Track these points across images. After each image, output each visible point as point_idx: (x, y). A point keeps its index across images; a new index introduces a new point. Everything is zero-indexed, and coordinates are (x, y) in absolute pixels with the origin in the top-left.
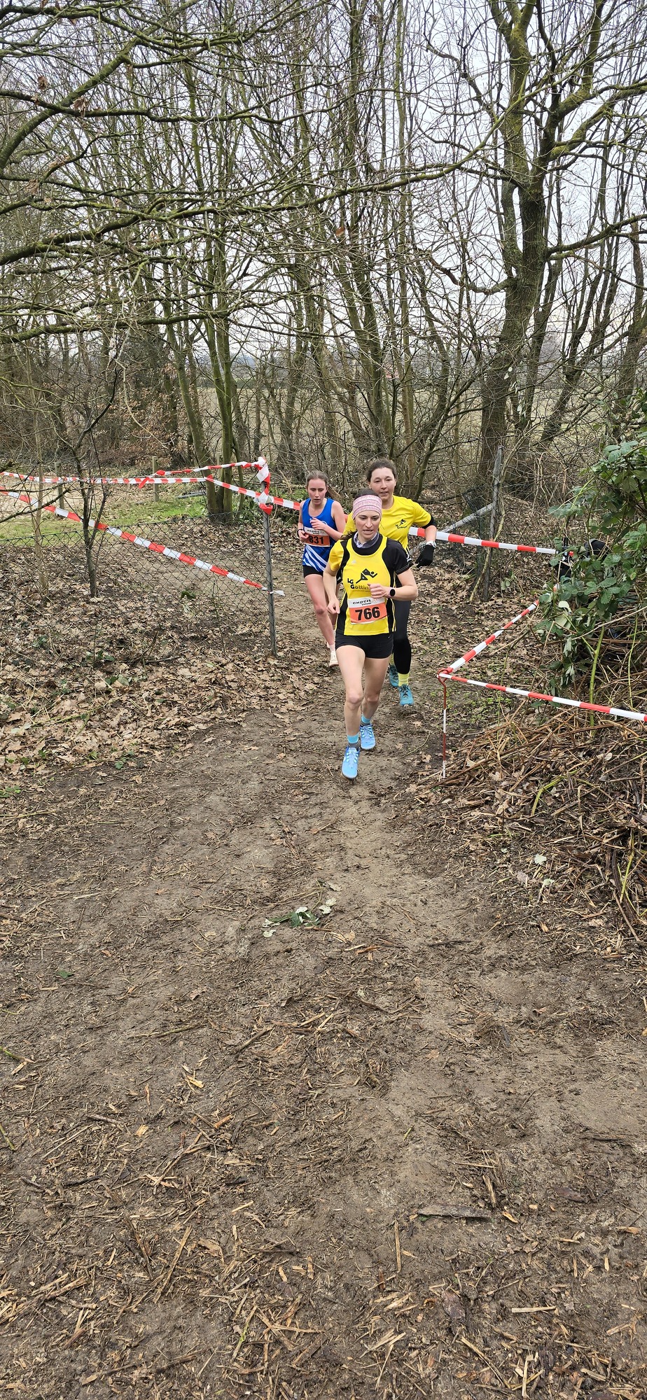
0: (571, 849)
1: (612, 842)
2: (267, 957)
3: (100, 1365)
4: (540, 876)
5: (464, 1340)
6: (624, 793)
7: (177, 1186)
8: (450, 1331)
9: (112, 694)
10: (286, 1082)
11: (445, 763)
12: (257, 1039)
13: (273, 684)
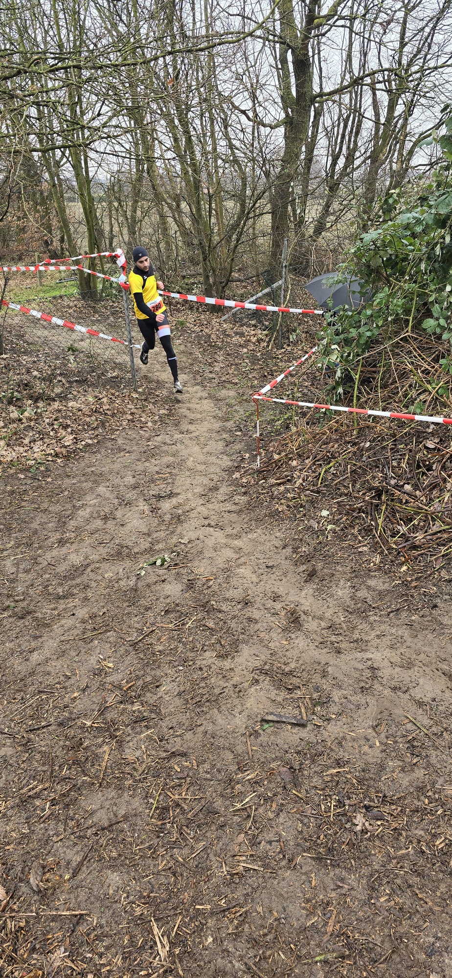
0: (345, 505)
1: (371, 498)
2: (149, 586)
3: (65, 830)
4: (326, 523)
5: (294, 792)
6: (378, 467)
7: (103, 725)
8: (284, 788)
9: (23, 421)
10: (168, 658)
11: (259, 457)
12: (147, 636)
13: (136, 411)
